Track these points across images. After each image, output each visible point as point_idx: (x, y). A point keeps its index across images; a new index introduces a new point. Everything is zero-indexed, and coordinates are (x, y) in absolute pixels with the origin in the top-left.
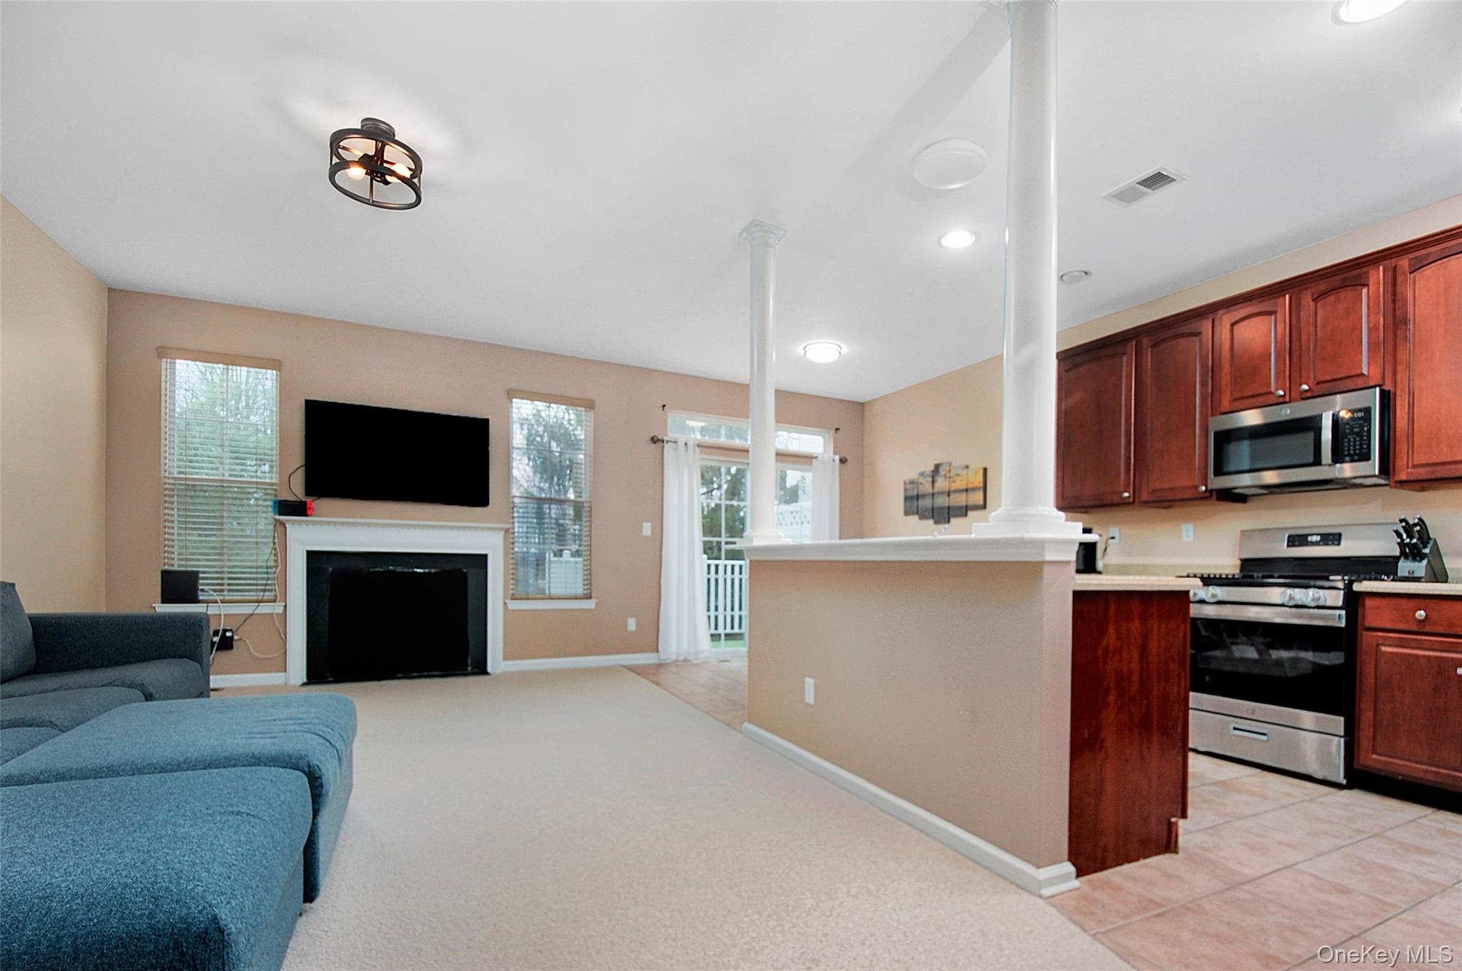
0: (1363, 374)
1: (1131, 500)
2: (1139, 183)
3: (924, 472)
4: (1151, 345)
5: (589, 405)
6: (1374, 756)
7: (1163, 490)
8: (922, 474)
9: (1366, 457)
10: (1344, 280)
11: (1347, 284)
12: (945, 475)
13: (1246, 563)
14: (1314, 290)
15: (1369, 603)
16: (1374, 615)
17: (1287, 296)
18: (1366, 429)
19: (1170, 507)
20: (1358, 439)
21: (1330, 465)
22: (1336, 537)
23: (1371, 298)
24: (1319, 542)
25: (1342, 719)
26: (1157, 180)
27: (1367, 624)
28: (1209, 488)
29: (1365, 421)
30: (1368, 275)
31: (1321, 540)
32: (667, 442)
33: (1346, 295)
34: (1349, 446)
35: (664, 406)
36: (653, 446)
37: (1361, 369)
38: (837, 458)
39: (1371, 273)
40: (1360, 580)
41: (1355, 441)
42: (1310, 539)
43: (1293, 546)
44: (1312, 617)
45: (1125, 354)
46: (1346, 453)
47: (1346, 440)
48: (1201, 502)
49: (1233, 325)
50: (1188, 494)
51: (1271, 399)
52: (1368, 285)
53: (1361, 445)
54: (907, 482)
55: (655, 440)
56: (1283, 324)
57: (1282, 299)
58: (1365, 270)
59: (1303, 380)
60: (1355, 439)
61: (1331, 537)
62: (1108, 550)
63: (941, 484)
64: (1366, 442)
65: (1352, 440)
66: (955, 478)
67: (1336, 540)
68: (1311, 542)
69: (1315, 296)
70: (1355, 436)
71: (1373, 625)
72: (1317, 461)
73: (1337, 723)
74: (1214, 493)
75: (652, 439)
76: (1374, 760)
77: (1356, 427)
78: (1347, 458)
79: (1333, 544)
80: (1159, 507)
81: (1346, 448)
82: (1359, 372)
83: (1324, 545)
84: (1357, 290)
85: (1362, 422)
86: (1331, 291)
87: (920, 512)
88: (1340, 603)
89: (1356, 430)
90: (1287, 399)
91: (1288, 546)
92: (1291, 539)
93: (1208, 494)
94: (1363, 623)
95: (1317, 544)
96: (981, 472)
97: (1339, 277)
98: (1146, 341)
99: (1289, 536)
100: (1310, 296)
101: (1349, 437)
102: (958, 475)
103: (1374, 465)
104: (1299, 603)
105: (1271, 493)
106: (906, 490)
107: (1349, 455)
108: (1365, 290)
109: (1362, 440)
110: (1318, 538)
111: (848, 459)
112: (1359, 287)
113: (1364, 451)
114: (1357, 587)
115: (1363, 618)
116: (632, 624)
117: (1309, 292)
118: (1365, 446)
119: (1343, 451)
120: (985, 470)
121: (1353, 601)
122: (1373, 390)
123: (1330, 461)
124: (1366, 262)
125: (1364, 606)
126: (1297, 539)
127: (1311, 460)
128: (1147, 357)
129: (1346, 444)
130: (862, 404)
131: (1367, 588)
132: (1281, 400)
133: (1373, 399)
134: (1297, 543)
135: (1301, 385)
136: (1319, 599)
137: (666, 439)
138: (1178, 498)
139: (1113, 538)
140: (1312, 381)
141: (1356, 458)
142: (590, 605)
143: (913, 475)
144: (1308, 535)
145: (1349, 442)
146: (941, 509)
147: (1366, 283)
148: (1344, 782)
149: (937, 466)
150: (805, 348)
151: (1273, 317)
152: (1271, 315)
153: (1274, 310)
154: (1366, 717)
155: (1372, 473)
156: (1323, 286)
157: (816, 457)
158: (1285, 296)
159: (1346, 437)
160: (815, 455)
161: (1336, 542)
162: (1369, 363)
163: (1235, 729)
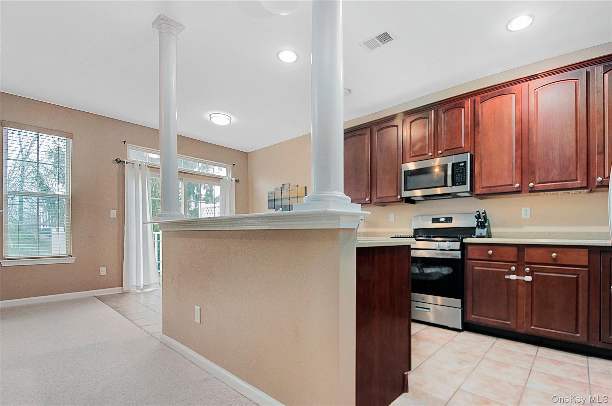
0: (462, 147)
1: (369, 202)
2: (377, 37)
3: (277, 188)
4: (377, 130)
5: (70, 136)
6: (473, 316)
7: (383, 197)
8: (276, 189)
9: (464, 183)
10: (455, 105)
11: (456, 106)
12: (287, 190)
13: (416, 231)
14: (444, 108)
15: (470, 248)
16: (472, 253)
17: (433, 111)
18: (464, 171)
19: (385, 206)
20: (461, 175)
21: (451, 187)
22: (451, 219)
23: (466, 113)
24: (444, 221)
25: (460, 300)
26: (385, 38)
27: (469, 257)
28: (402, 196)
29: (464, 168)
30: (464, 103)
31: (445, 220)
32: (127, 163)
33: (456, 111)
34: (458, 178)
35: (125, 142)
36: (117, 164)
37: (462, 144)
38: (234, 179)
39: (465, 102)
40: (466, 238)
41: (460, 176)
42: (440, 220)
43: (434, 223)
44: (448, 254)
45: (366, 134)
46: (457, 181)
47: (457, 176)
48: (398, 203)
49: (411, 122)
50: (393, 199)
51: (426, 157)
52: (464, 108)
53: (463, 178)
54: (269, 193)
55: (118, 161)
56: (431, 123)
57: (430, 112)
58: (463, 100)
59: (439, 149)
60: (460, 175)
61: (448, 219)
62: (360, 225)
63: (285, 194)
64: (465, 177)
65: (459, 175)
66: (292, 191)
67: (450, 220)
68: (441, 221)
69: (444, 111)
70: (460, 174)
71: (471, 257)
72: (446, 185)
73: (458, 302)
74: (404, 199)
75: (116, 160)
76: (473, 318)
77: (461, 170)
78: (457, 184)
79: (449, 222)
80: (381, 206)
81: (457, 179)
82: (460, 146)
83: (446, 222)
84: (460, 109)
85: (463, 167)
86: (450, 109)
87: (276, 208)
88: (458, 248)
89: (460, 171)
90: (433, 157)
91: (432, 223)
92: (433, 220)
93: (401, 200)
94: (467, 257)
95: (443, 222)
96: (304, 189)
97: (453, 103)
98: (375, 129)
99: (432, 219)
100: (442, 111)
101: (458, 174)
102: (293, 190)
103: (467, 187)
104: (442, 248)
105: (425, 200)
106: (269, 197)
107: (458, 182)
108: (463, 110)
109: (463, 176)
110: (443, 220)
111: (240, 180)
112: (461, 108)
113: (464, 180)
114: (465, 241)
115: (467, 254)
116: (103, 271)
117: (442, 109)
118: (464, 178)
119: (456, 180)
120: (306, 187)
121: (463, 247)
122: (466, 154)
123: (451, 185)
124: (464, 97)
125: (467, 249)
126: (436, 220)
127: (443, 184)
128: (375, 135)
129: (457, 177)
130: (247, 153)
131: (469, 241)
132: (431, 157)
133: (467, 157)
134: (435, 222)
135: (438, 151)
136: (450, 246)
137: (126, 161)
138: (389, 201)
139: (362, 220)
140: (442, 150)
141: (461, 183)
142: (72, 260)
143: (273, 190)
144: (440, 218)
145: (458, 176)
146: (286, 206)
147: (464, 106)
148: (461, 328)
149: (283, 185)
150: (210, 115)
151: (427, 120)
152: (427, 119)
153: (428, 116)
154: (469, 299)
155: (466, 190)
156: (447, 107)
157: (222, 178)
158: (432, 110)
159: (457, 174)
160: (221, 177)
161: (451, 221)
162: (465, 143)
163: (417, 307)
